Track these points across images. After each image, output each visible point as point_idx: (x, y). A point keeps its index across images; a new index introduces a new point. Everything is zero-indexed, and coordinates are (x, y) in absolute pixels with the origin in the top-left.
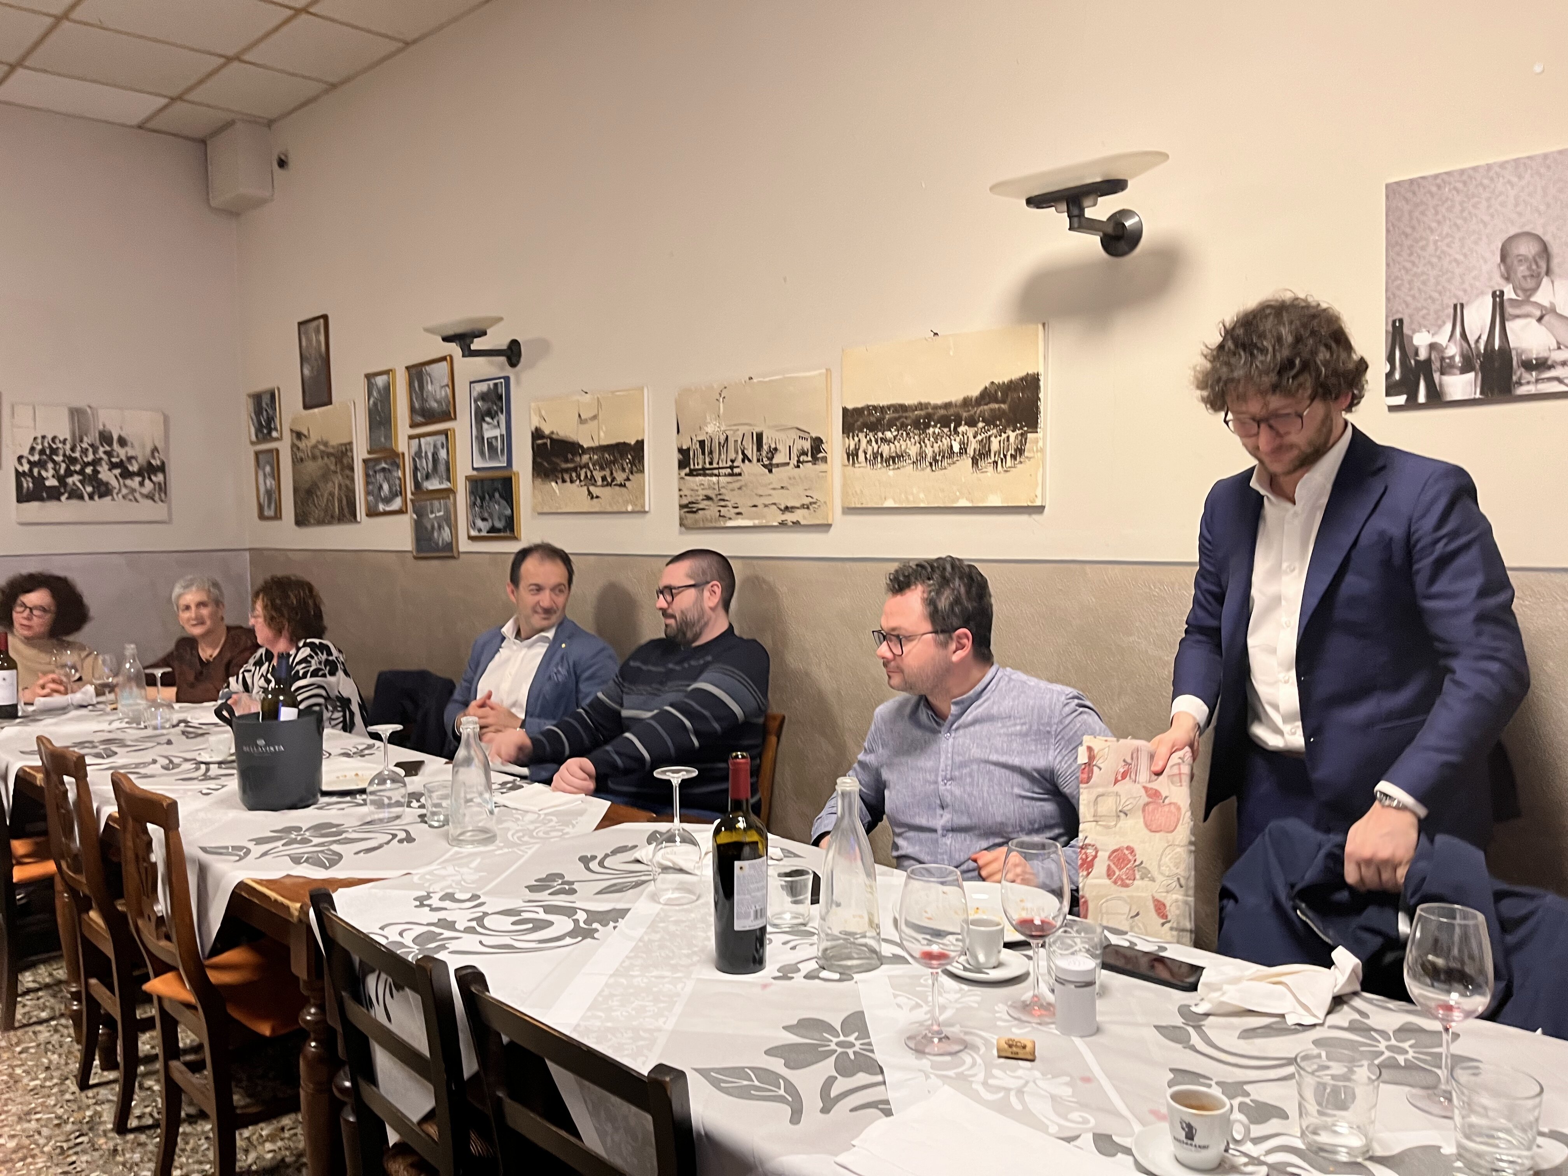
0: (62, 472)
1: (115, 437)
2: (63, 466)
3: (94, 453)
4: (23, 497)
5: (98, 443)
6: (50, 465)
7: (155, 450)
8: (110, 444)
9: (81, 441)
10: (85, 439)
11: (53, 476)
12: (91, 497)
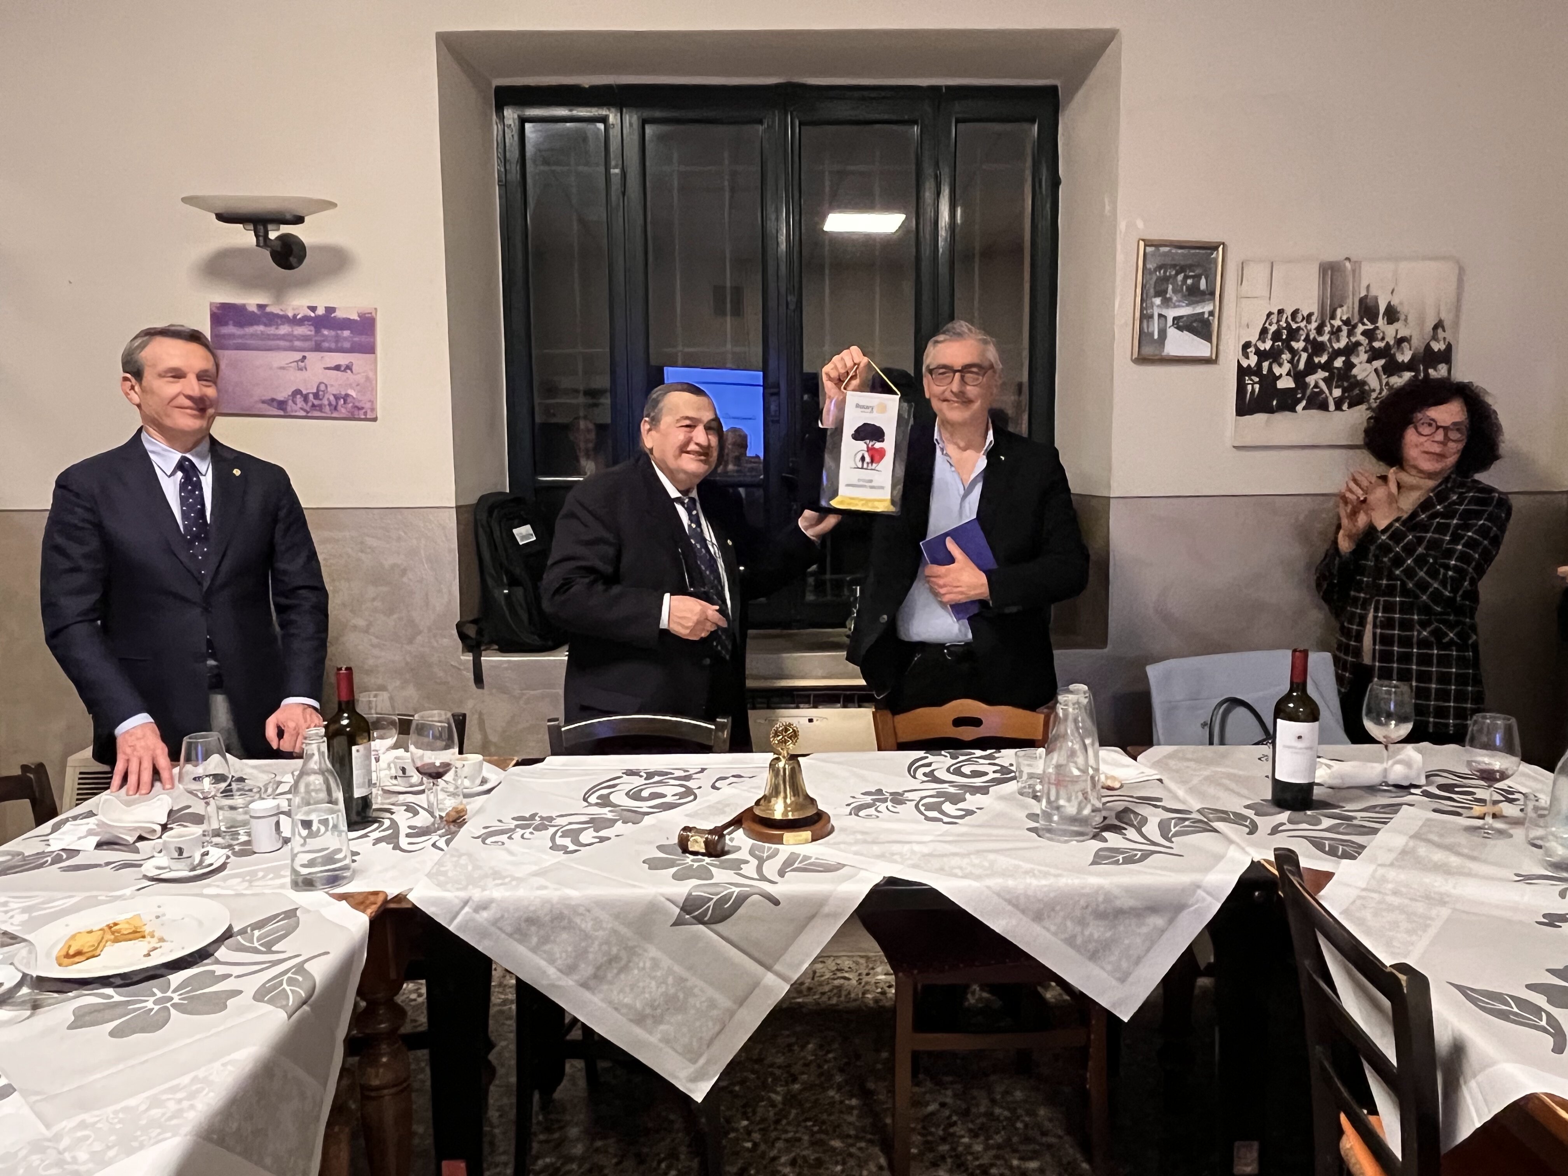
0: (1302, 366)
1: (1382, 309)
2: (1304, 356)
3: (1350, 333)
4: (1244, 408)
5: (1356, 320)
6: (1286, 356)
7: (1439, 325)
8: (1373, 319)
9: (1333, 317)
10: (1339, 311)
11: (1288, 374)
12: (1338, 407)
